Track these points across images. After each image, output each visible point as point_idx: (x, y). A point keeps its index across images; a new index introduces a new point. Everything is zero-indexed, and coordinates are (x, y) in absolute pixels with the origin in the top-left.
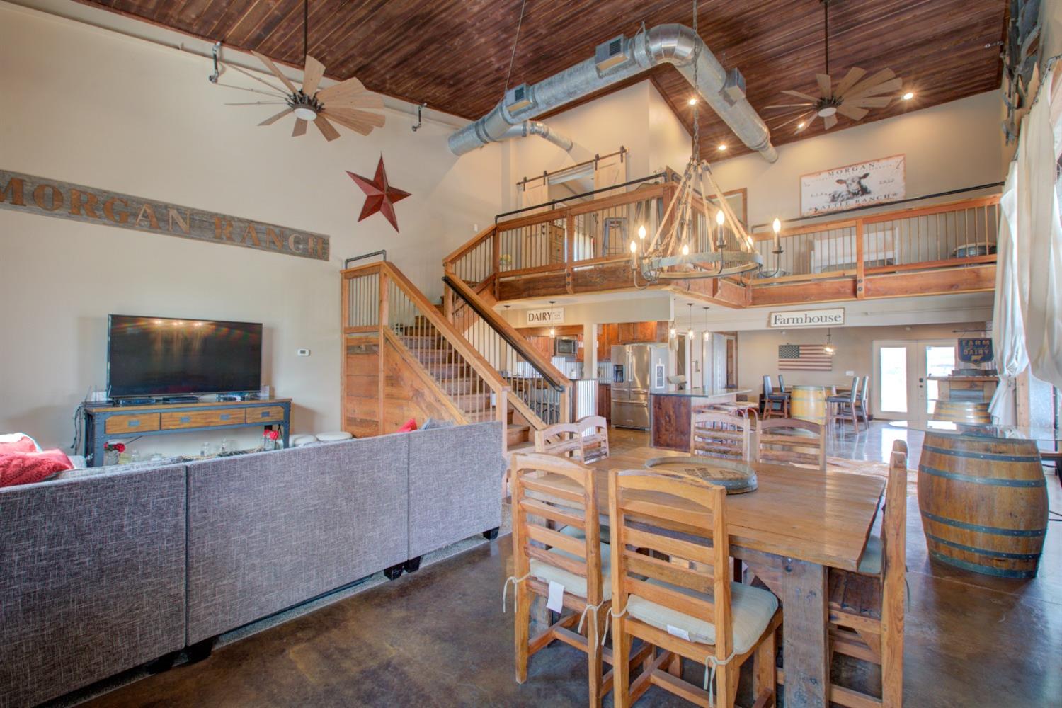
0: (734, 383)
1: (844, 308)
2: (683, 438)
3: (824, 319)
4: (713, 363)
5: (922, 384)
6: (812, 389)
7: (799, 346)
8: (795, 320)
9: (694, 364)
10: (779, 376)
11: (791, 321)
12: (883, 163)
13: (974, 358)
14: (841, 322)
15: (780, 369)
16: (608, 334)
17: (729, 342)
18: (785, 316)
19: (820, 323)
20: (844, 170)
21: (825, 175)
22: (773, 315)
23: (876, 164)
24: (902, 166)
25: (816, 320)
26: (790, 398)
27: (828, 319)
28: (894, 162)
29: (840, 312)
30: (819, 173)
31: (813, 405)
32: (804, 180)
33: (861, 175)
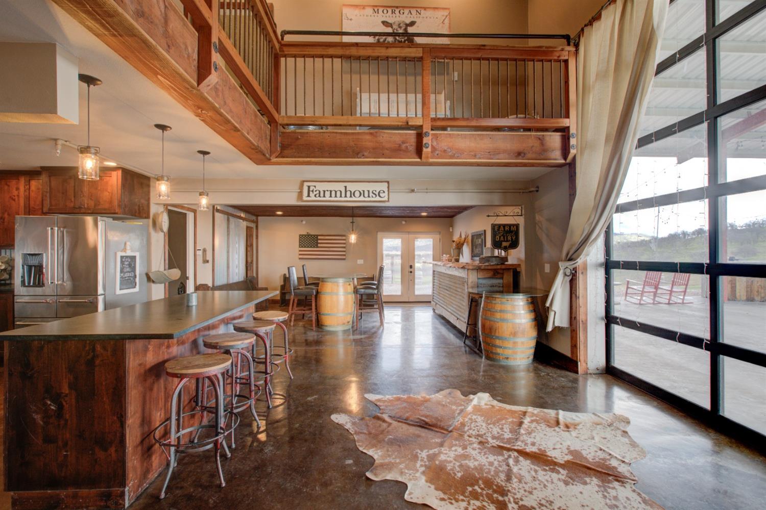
0: (255, 275)
1: (388, 182)
2: (101, 454)
3: (366, 195)
4: (228, 252)
5: (412, 270)
6: (341, 281)
7: (317, 236)
8: (333, 193)
9: (200, 253)
10: (303, 266)
11: (327, 194)
12: (429, 13)
13: (504, 244)
14: (386, 199)
15: (300, 259)
16: (28, 198)
17: (249, 229)
18: (321, 187)
19: (362, 198)
20: (390, 10)
21: (369, 11)
22: (306, 184)
23: (423, 11)
24: (447, 21)
25: (357, 194)
26: (317, 292)
27: (371, 194)
28: (441, 14)
29: (384, 187)
30: (364, 7)
31: (342, 298)
32: (346, 11)
33: (408, 22)
